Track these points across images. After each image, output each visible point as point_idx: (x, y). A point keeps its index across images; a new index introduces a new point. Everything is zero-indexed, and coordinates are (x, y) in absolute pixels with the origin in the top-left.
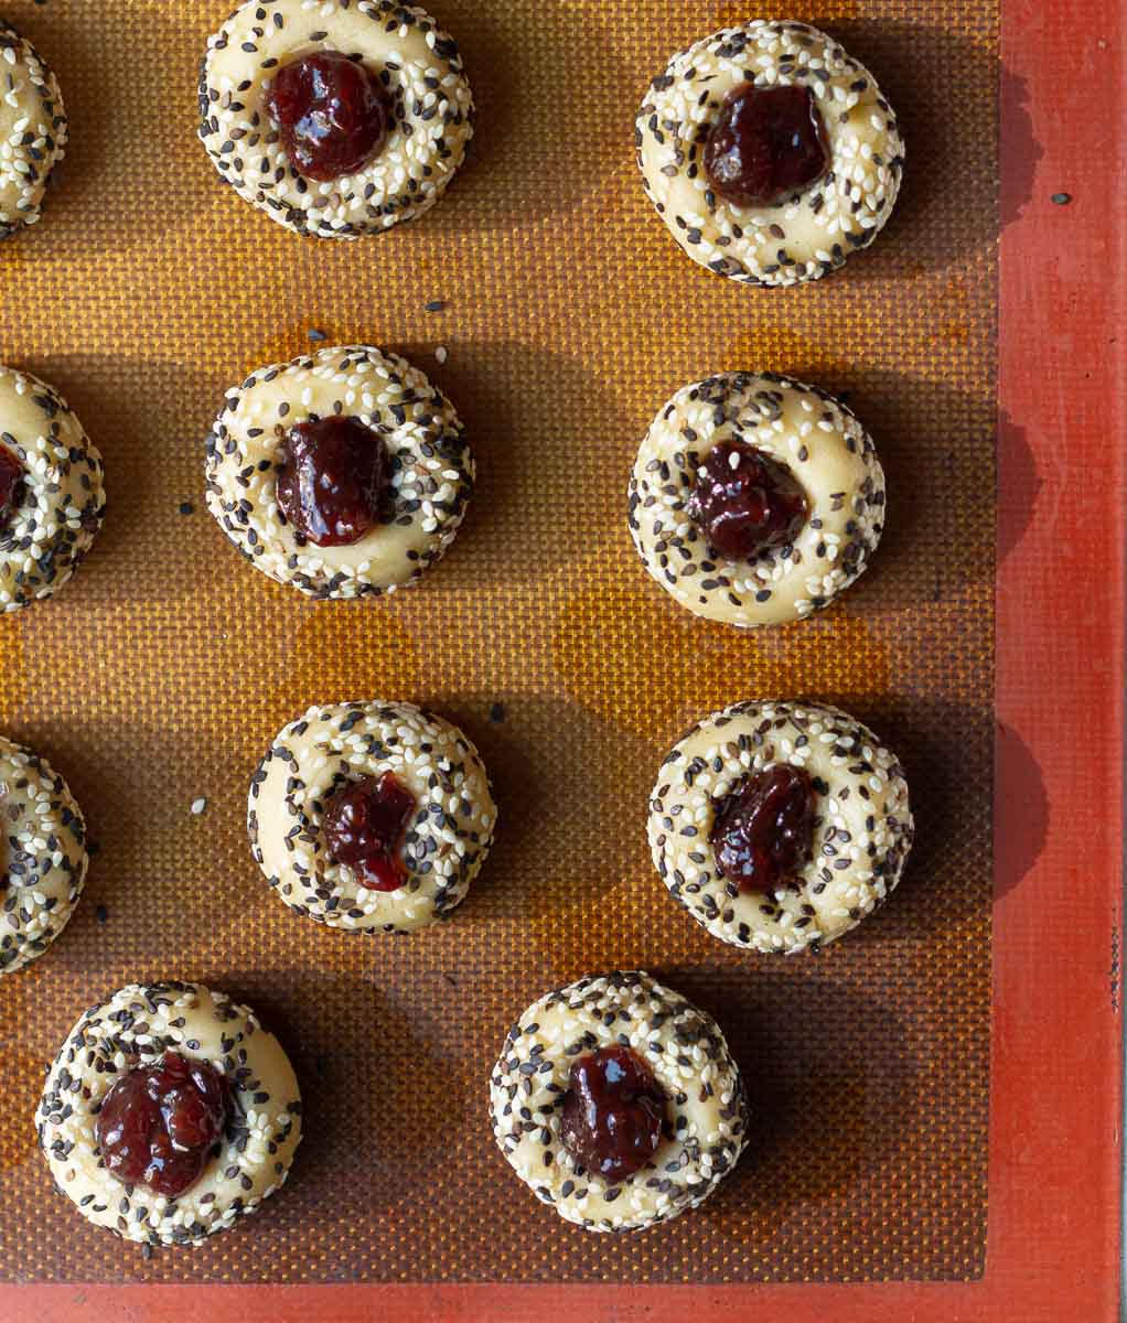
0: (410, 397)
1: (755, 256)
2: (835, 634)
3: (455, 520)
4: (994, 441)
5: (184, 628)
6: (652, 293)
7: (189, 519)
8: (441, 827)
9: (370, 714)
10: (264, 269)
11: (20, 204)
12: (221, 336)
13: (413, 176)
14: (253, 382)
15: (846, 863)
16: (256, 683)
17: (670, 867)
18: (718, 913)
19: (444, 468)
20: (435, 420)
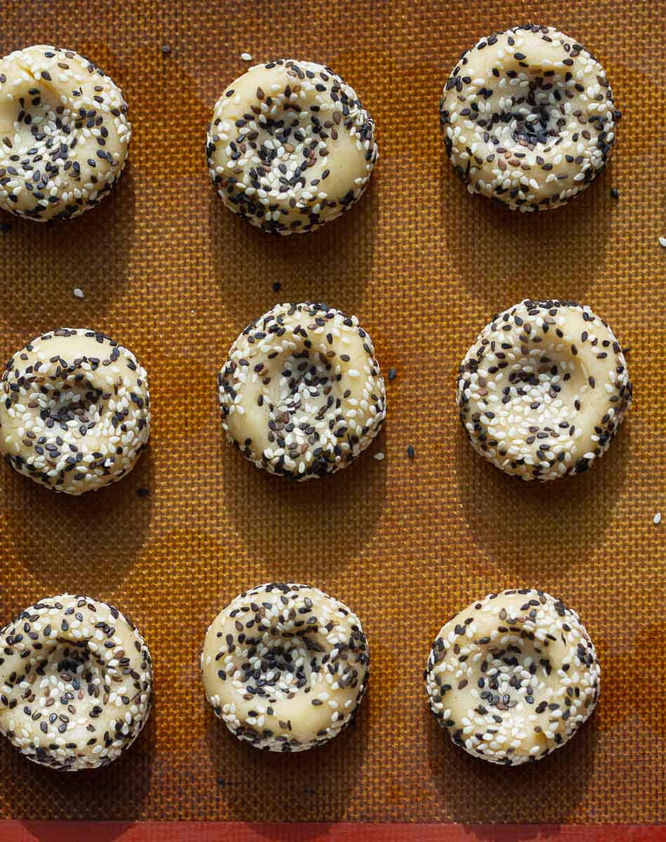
0: (354, 440)
1: (447, 670)
2: (196, 716)
3: (271, 470)
4: (324, 820)
5: (198, 284)
6: (420, 596)
7: (270, 288)
8: (67, 461)
9: (142, 412)
10: (436, 340)
11: (481, 182)
12: (392, 311)
13: (499, 444)
14: (362, 335)
15: (44, 729)
16: (161, 332)
17: (41, 611)
18: (10, 644)
19: (306, 463)
20: (338, 457)
